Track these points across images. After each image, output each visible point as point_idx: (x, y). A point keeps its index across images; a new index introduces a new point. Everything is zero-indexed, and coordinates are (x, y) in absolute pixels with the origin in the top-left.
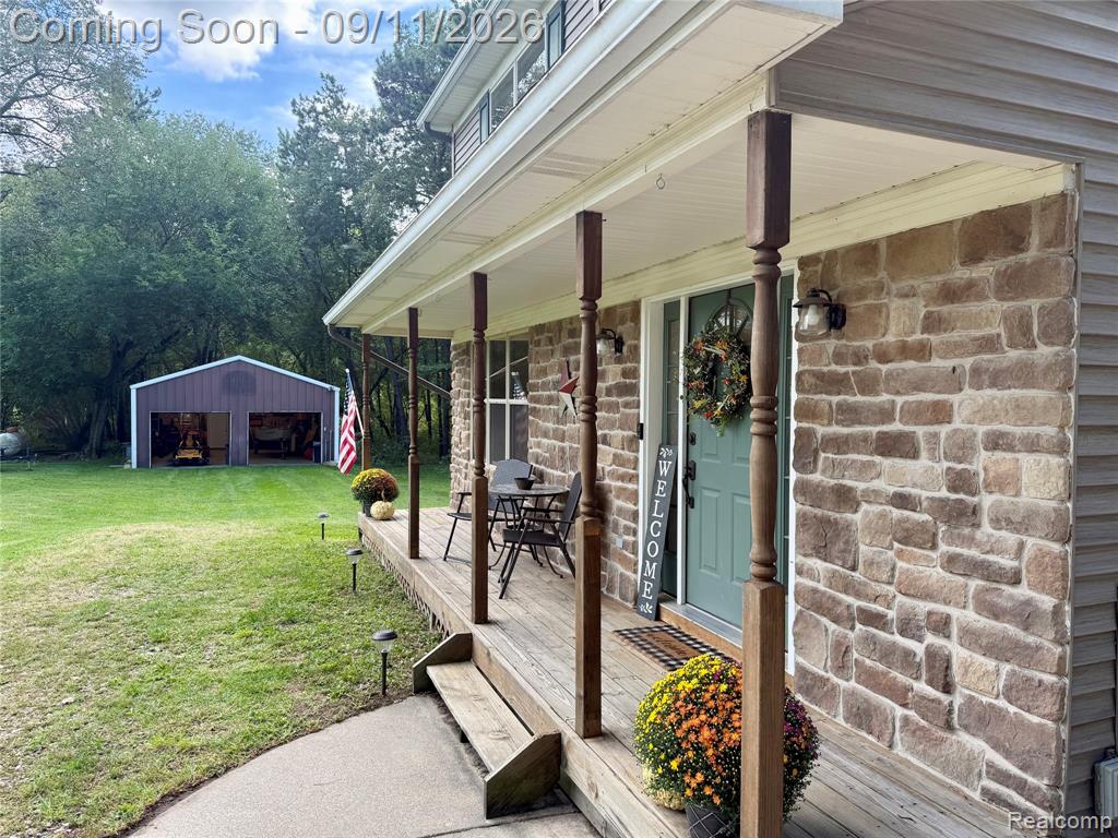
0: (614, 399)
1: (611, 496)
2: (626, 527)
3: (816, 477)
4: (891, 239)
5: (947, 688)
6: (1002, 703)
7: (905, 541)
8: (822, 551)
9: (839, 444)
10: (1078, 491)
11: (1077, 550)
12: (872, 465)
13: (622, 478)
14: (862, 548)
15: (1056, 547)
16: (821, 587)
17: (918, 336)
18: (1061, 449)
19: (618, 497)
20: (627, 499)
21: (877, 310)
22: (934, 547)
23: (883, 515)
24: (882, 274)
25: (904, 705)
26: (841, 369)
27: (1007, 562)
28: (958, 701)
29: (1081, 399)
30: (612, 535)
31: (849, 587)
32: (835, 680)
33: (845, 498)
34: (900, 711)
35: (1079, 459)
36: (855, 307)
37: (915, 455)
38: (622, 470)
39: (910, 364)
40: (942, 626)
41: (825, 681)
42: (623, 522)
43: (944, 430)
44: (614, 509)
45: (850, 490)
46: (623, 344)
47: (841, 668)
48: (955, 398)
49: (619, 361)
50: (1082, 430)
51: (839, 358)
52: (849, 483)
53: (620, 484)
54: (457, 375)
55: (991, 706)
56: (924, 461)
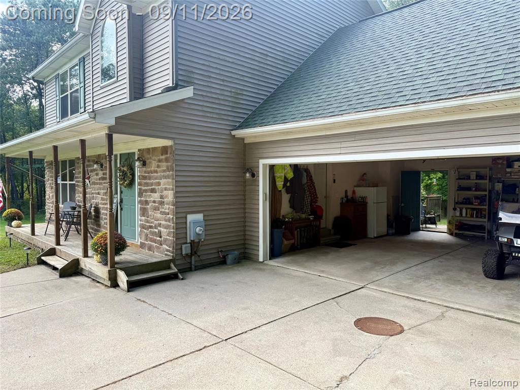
0: (101, 181)
1: (101, 210)
2: (105, 218)
3: (142, 199)
4: (152, 148)
5: (161, 237)
6: (167, 237)
7: (155, 210)
8: (143, 215)
9: (146, 191)
10: (176, 197)
11: (176, 208)
12: (151, 195)
13: (103, 204)
14: (150, 213)
15: (173, 207)
16: (144, 223)
17: (156, 169)
18: (173, 190)
19: (102, 210)
20: (105, 210)
21: (150, 162)
22: (159, 210)
23: (152, 205)
24: (151, 156)
25: (155, 243)
26: (146, 175)
27: (167, 211)
28: (162, 239)
29: (176, 181)
30: (101, 221)
31: (148, 222)
32: (146, 242)
33: (147, 202)
34: (155, 244)
35: (176, 192)
36: (148, 162)
37: (156, 192)
38: (104, 202)
39: (155, 174)
40: (160, 225)
41: (144, 243)
42: (104, 217)
43: (160, 187)
44: (101, 214)
45: (147, 201)
46: (103, 165)
47: (146, 239)
48: (161, 181)
49: (102, 170)
50: (176, 186)
51: (145, 172)
52: (147, 199)
53: (103, 206)
54: (47, 173)
55: (166, 238)
56: (157, 194)
